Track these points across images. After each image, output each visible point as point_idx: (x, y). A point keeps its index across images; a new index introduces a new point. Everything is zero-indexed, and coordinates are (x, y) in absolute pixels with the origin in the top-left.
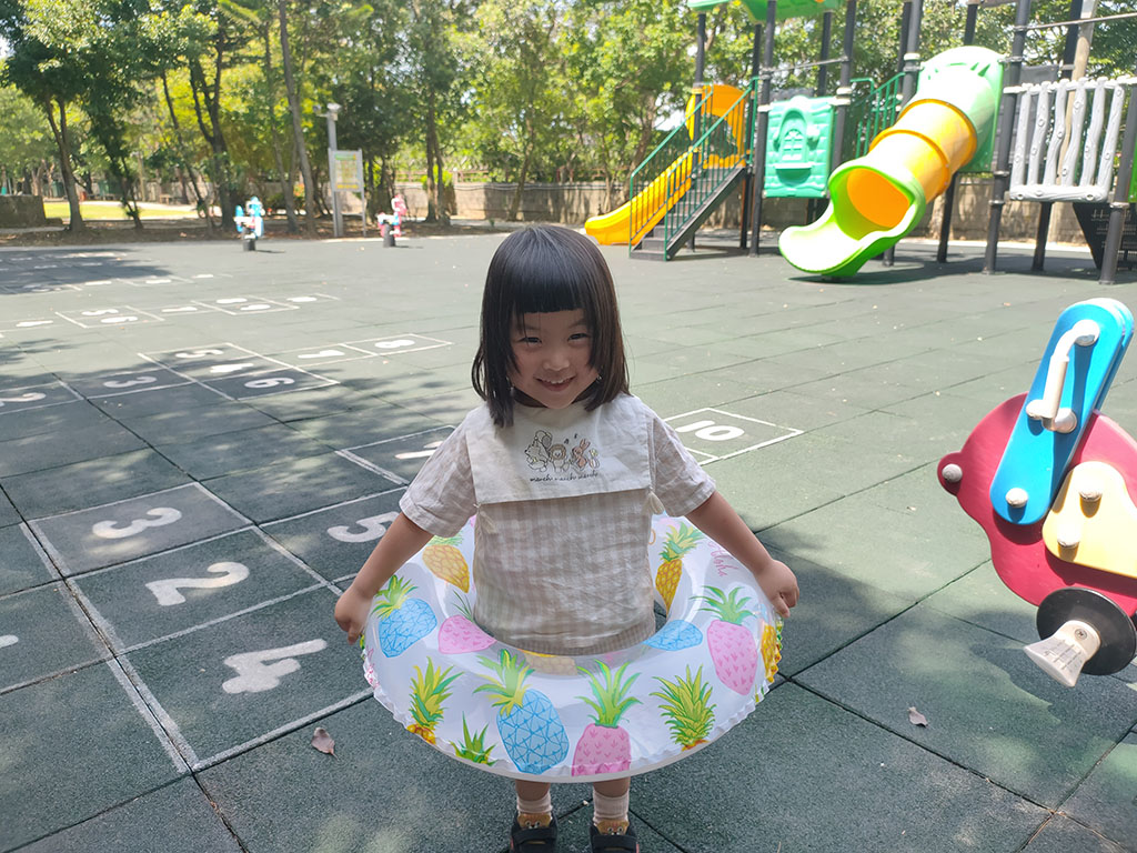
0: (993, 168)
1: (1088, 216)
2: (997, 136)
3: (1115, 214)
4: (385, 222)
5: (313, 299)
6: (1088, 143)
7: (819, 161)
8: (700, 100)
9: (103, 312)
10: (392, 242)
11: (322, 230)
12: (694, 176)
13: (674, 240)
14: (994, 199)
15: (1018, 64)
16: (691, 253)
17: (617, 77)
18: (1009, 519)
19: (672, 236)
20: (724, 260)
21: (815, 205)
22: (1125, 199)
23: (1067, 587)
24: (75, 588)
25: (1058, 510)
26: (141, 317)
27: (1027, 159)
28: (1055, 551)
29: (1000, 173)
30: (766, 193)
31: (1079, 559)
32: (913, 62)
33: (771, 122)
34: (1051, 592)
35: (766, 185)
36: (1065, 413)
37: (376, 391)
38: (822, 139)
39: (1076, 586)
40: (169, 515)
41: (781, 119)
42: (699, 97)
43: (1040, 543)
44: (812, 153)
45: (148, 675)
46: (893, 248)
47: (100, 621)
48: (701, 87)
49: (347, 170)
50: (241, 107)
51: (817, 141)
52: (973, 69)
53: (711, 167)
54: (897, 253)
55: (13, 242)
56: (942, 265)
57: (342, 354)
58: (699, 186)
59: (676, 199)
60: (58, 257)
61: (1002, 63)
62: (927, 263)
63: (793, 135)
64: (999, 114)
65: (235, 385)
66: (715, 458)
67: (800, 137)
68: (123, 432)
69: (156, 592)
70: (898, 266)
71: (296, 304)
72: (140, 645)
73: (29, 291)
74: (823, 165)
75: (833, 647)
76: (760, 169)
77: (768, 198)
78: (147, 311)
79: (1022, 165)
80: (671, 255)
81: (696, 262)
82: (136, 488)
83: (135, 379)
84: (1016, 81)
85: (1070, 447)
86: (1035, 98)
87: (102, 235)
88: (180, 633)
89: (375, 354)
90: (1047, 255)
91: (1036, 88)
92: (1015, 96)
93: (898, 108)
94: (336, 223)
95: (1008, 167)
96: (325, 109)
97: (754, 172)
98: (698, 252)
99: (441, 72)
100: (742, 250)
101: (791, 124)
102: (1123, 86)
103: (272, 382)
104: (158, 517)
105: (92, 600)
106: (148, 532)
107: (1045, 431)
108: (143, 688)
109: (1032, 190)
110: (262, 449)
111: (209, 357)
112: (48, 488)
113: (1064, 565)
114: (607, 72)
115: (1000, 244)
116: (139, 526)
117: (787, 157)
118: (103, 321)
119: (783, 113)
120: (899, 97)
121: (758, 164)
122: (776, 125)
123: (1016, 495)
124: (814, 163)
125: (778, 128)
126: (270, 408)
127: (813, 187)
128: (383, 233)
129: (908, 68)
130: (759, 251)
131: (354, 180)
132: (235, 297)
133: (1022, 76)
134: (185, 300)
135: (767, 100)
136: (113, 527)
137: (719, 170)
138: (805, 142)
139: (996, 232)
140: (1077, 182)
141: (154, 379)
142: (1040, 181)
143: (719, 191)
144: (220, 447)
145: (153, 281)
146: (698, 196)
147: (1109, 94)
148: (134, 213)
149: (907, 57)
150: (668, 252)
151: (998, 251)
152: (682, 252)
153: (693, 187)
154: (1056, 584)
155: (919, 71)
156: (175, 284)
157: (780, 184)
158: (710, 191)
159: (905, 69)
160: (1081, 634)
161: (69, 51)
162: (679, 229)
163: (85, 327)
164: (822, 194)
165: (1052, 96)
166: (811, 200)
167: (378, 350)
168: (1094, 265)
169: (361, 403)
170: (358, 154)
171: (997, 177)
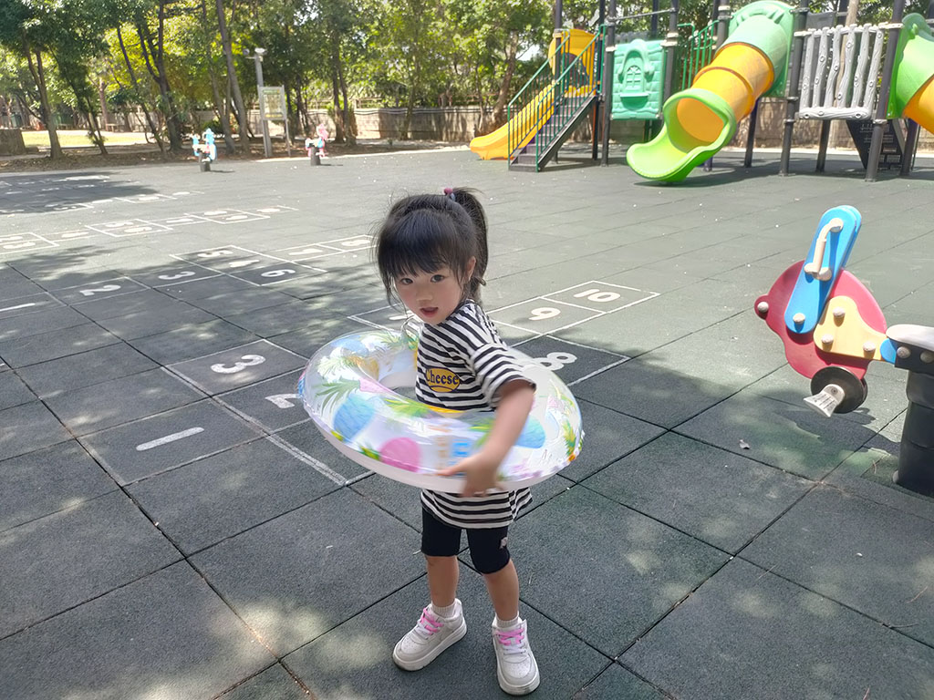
0: (787, 94)
1: (858, 130)
2: (789, 68)
3: (877, 128)
4: (311, 145)
5: (278, 210)
6: (857, 75)
7: (654, 90)
8: (560, 43)
9: (123, 224)
10: (317, 161)
11: (253, 152)
12: (557, 104)
13: (543, 155)
14: (787, 118)
15: (805, 14)
16: (556, 165)
17: (489, 23)
18: (795, 331)
19: (542, 152)
20: (582, 170)
21: (651, 124)
22: (884, 117)
23: (827, 366)
24: (221, 401)
25: (822, 323)
26: (154, 228)
27: (812, 87)
28: (821, 346)
29: (792, 98)
30: (613, 116)
31: (832, 350)
32: (725, 12)
33: (616, 59)
34: (818, 370)
35: (613, 110)
36: (825, 269)
37: (355, 275)
38: (656, 73)
39: (832, 365)
40: (258, 359)
41: (624, 58)
42: (559, 40)
43: (812, 343)
44: (648, 84)
45: (294, 443)
46: (712, 159)
47: (250, 419)
48: (561, 32)
49: (273, 102)
50: (178, 51)
51: (653, 75)
52: (771, 18)
53: (570, 97)
54: (714, 160)
55: (8, 169)
56: (748, 169)
57: (321, 251)
58: (561, 111)
59: (544, 121)
60: (54, 181)
61: (793, 13)
62: (738, 168)
63: (634, 69)
64: (791, 51)
65: (253, 275)
66: (604, 313)
67: (639, 71)
68: (195, 309)
69: (273, 401)
70: (716, 171)
71: (266, 214)
72: (281, 429)
73: (52, 209)
74: (656, 94)
75: (694, 414)
76: (608, 97)
77: (615, 120)
78: (156, 222)
79: (808, 91)
80: (542, 167)
81: (561, 172)
82: (225, 344)
83: (178, 273)
84: (803, 27)
85: (828, 288)
86: (817, 40)
87: (79, 161)
88: (302, 422)
89: (344, 251)
90: (827, 158)
91: (819, 32)
92: (802, 39)
93: (714, 47)
94: (266, 145)
95: (798, 93)
96: (253, 53)
97: (603, 99)
98: (561, 163)
99: (346, 20)
100: (594, 161)
101: (632, 61)
102: (883, 30)
103: (280, 273)
104: (252, 360)
105: (236, 408)
106: (247, 368)
107: (815, 280)
108: (297, 449)
109: (815, 111)
110: (295, 317)
111: (223, 256)
112: (165, 346)
113: (826, 354)
114: (480, 17)
115: (792, 150)
116: (240, 366)
117: (630, 87)
118: (126, 231)
119: (626, 53)
120: (715, 38)
121: (606, 94)
122: (621, 62)
123: (799, 317)
124: (650, 92)
125: (622, 65)
126: (288, 290)
127: (650, 111)
128: (309, 154)
129: (721, 17)
130: (608, 161)
131: (279, 110)
132: (216, 209)
133: (808, 22)
134: (180, 213)
135: (612, 43)
136: (224, 367)
137: (576, 98)
138: (643, 75)
139: (789, 140)
140: (848, 104)
141: (192, 273)
142: (821, 104)
143: (577, 116)
144: (266, 316)
145: (143, 198)
146: (561, 119)
147: (873, 36)
148: (99, 142)
149: (721, 8)
150: (539, 165)
151: (791, 157)
152: (550, 164)
153: (557, 112)
154: (821, 365)
155: (729, 20)
156: (163, 200)
157: (624, 109)
158: (570, 116)
159: (719, 18)
160: (834, 392)
161: (48, 11)
162: (547, 146)
163: (116, 236)
164: (657, 116)
165: (831, 36)
166: (647, 121)
167: (344, 247)
168: (862, 166)
169: (349, 284)
170: (281, 89)
171: (790, 101)
